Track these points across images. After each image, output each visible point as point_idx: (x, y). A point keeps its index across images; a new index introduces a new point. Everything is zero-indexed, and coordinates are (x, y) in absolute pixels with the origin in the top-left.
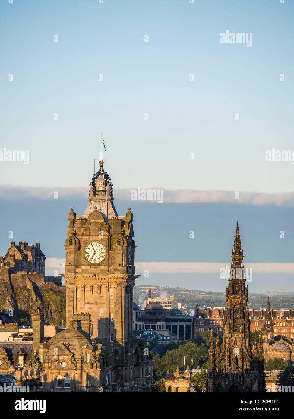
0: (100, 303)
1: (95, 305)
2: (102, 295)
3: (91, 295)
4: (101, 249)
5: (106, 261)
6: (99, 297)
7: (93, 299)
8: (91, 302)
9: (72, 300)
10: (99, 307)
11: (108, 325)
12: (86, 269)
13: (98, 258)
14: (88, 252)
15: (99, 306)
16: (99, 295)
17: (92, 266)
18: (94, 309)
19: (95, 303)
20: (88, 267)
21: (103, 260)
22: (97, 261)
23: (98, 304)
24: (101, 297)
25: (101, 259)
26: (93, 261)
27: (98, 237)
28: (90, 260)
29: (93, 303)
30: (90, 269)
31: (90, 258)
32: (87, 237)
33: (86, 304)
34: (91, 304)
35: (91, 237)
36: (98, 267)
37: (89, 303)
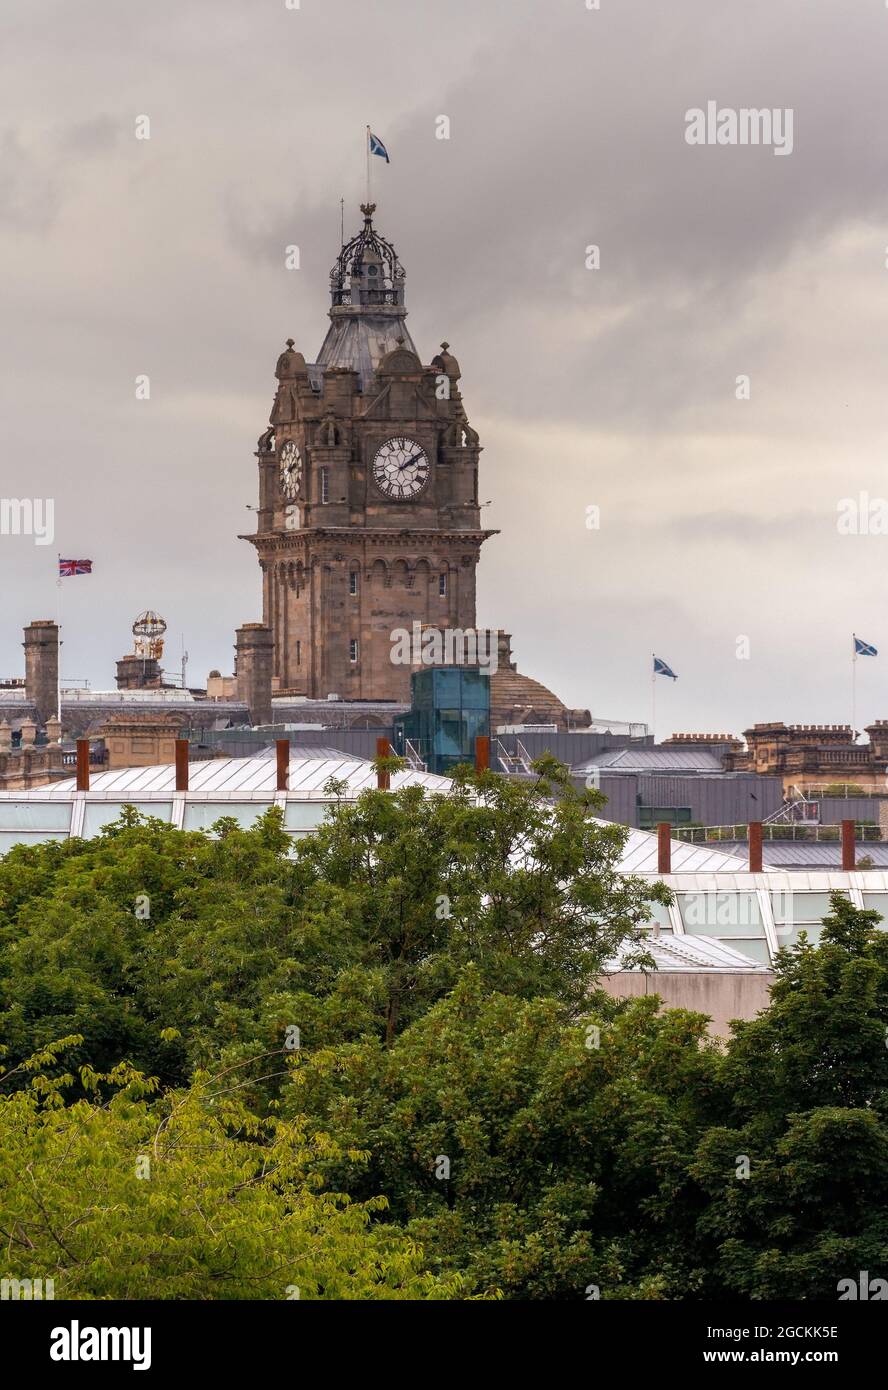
0: (412, 613)
1: (398, 618)
2: (415, 590)
3: (387, 589)
5: (430, 491)
6: (410, 594)
8: (387, 607)
13: (407, 482)
14: (383, 468)
16: (409, 590)
17: (394, 507)
20: (384, 510)
21: (424, 490)
22: (407, 491)
23: (407, 615)
24: (414, 594)
25: (417, 486)
26: (395, 491)
27: (409, 425)
28: (387, 489)
29: (392, 614)
30: (388, 513)
31: (387, 483)
32: (379, 425)
33: (374, 614)
34: (388, 614)
35: (389, 425)
36: (409, 508)
37: (381, 613)
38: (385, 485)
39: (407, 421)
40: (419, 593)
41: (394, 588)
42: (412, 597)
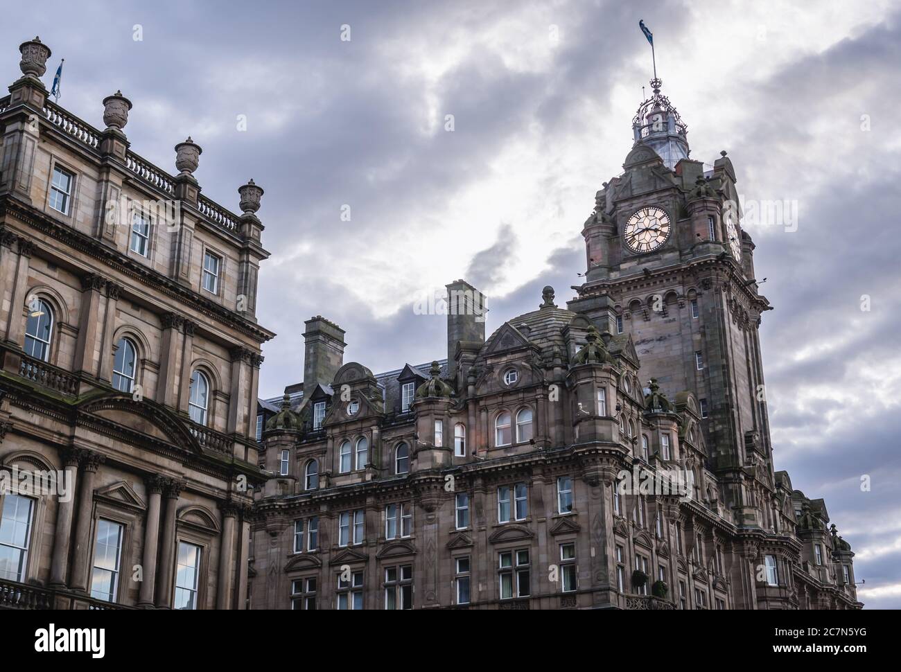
0: (669, 336)
1: (658, 342)
2: (671, 318)
3: (647, 323)
4: (660, 219)
5: (672, 241)
6: (666, 322)
7: (651, 329)
8: (648, 337)
10: (666, 345)
11: (692, 380)
12: (630, 268)
13: (653, 239)
14: (632, 232)
15: (667, 343)
16: (665, 319)
17: (643, 260)
18: (656, 351)
19: (658, 338)
20: (634, 263)
21: (667, 241)
22: (653, 245)
23: (665, 338)
24: (670, 321)
25: (661, 239)
26: (644, 248)
27: (652, 197)
28: (637, 248)
29: (652, 340)
30: (638, 264)
31: (636, 243)
32: (627, 204)
33: (638, 344)
34: (649, 341)
35: (635, 202)
36: (655, 257)
37: (643, 341)
38: (635, 245)
39: (649, 194)
40: (674, 320)
41: (652, 321)
42: (668, 324)
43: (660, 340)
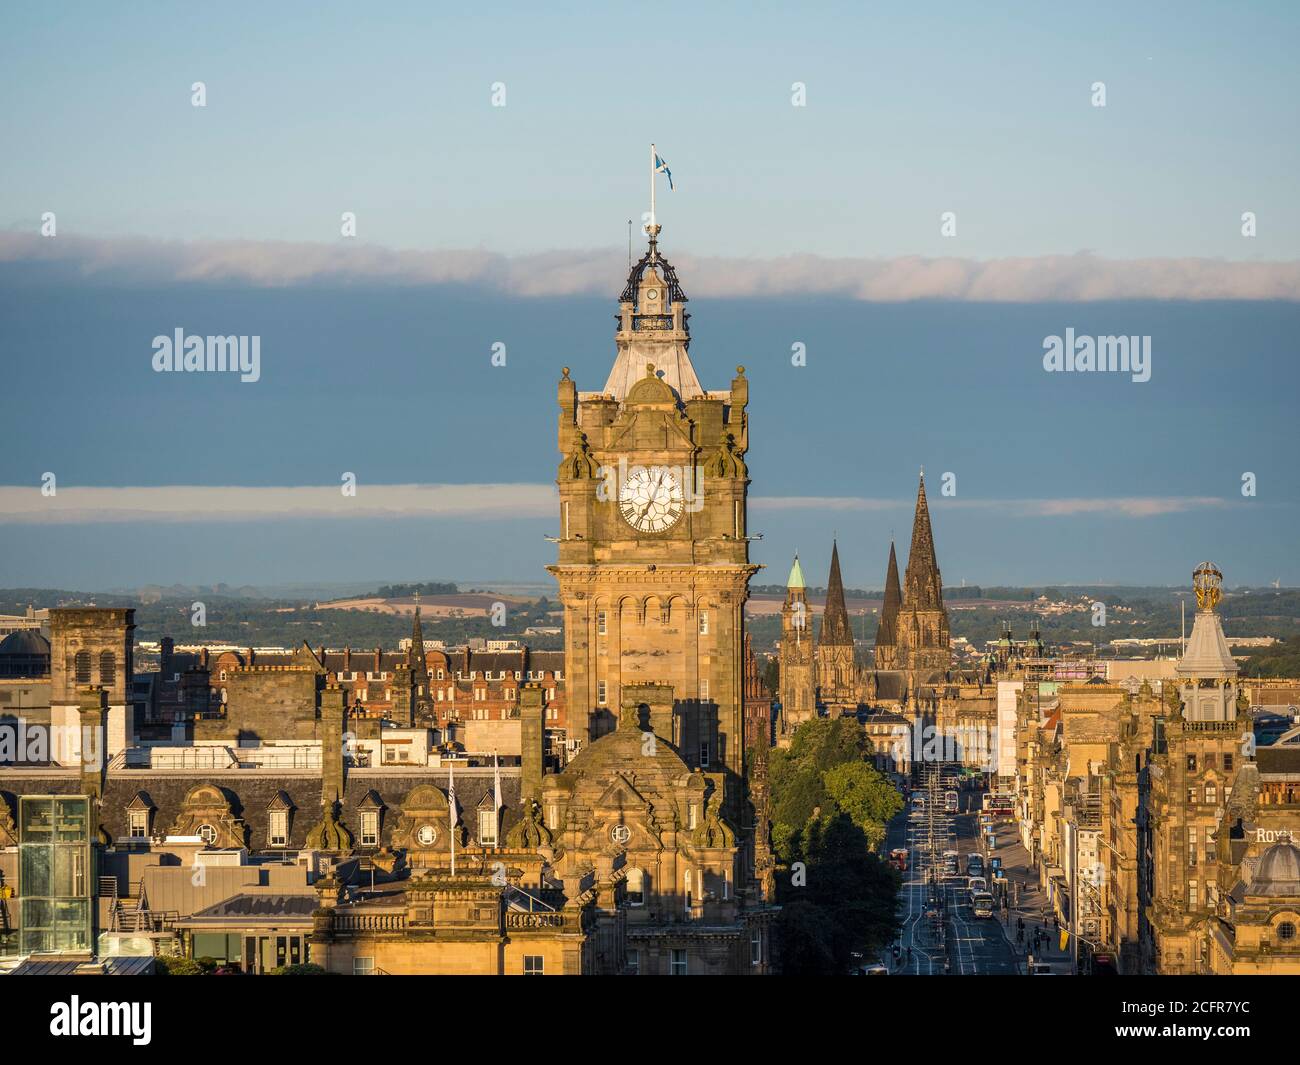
0: (668, 652)
1: (653, 657)
2: (673, 628)
3: (641, 627)
5: (684, 525)
6: (665, 632)
7: (645, 638)
8: (639, 648)
9: (584, 644)
10: (663, 663)
12: (624, 551)
15: (664, 660)
16: (665, 628)
17: (642, 543)
18: (649, 669)
19: (653, 651)
20: (632, 545)
21: (678, 524)
22: (659, 526)
23: (663, 654)
24: (670, 632)
25: (670, 519)
26: (645, 526)
27: (661, 455)
28: (636, 524)
29: (645, 653)
30: (637, 549)
32: (627, 457)
33: (626, 654)
36: (660, 543)
37: (633, 652)
39: (657, 451)
40: (675, 631)
41: (646, 626)
42: (667, 635)
43: (655, 654)
